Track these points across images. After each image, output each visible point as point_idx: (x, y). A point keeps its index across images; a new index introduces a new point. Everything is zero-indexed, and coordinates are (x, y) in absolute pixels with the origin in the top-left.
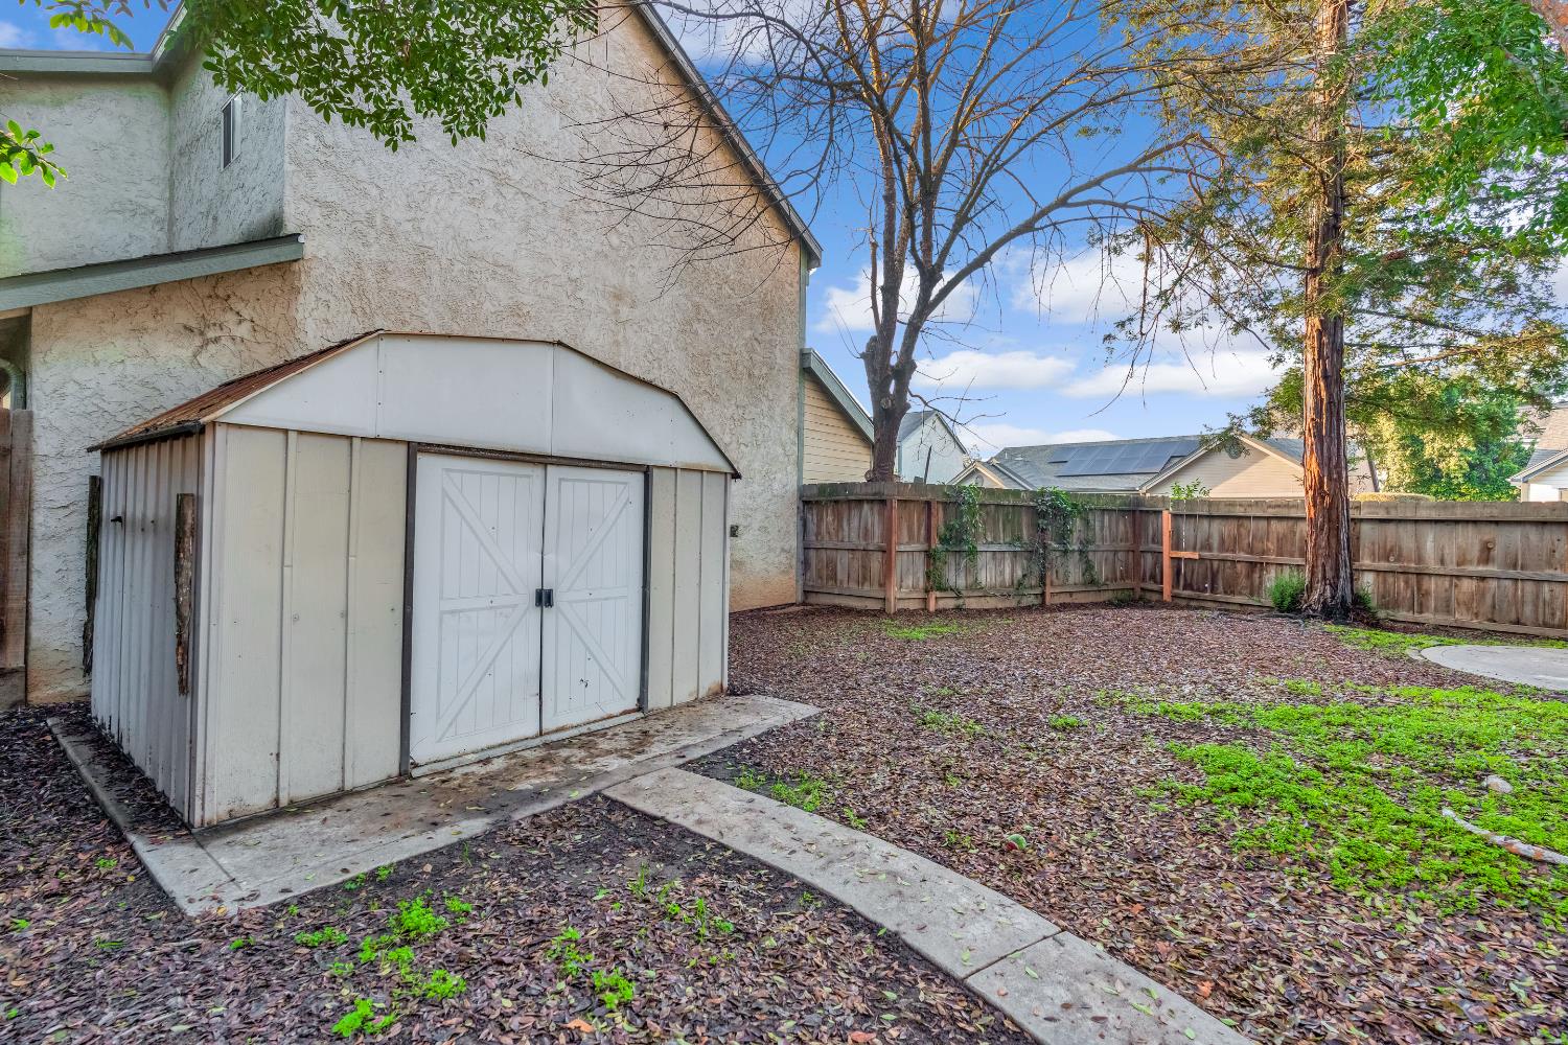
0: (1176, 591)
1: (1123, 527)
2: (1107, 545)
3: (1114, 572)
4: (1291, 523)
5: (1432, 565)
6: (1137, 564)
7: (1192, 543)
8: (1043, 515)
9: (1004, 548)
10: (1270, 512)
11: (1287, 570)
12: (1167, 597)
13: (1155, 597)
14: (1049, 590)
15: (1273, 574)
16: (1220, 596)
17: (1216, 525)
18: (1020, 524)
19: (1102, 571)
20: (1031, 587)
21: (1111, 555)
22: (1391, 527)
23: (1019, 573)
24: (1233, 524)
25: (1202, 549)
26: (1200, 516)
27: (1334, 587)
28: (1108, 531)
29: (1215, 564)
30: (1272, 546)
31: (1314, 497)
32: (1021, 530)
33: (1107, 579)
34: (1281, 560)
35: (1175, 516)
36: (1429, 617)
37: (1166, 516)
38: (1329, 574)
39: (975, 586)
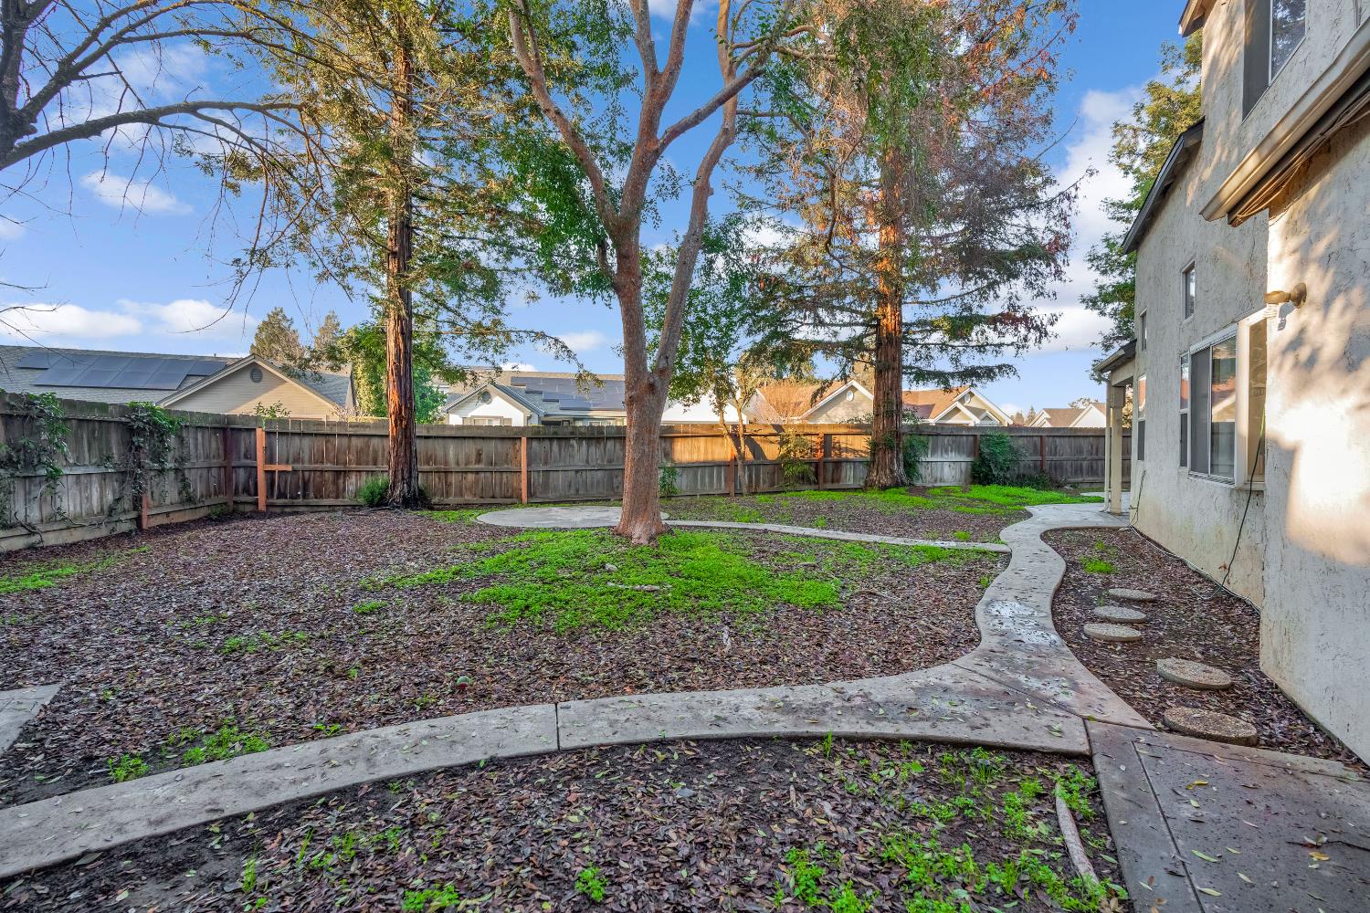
0: (271, 501)
1: (215, 444)
2: (201, 463)
3: (209, 491)
4: (366, 439)
5: (453, 466)
6: (228, 479)
7: (285, 459)
8: (140, 432)
9: (92, 470)
10: (350, 431)
11: (364, 474)
12: (262, 507)
13: (248, 508)
14: (145, 513)
15: (353, 480)
16: (313, 501)
17: (306, 442)
18: (108, 442)
19: (198, 488)
20: (125, 511)
21: (205, 472)
22: (430, 441)
23: (110, 497)
24: (322, 441)
25: (294, 462)
26: (292, 434)
27: (409, 486)
28: (202, 449)
29: (307, 474)
30: (353, 457)
31: (396, 420)
32: (110, 449)
33: (202, 496)
34: (361, 468)
35: (268, 433)
36: (452, 500)
37: (260, 433)
38: (406, 476)
39: (57, 518)
